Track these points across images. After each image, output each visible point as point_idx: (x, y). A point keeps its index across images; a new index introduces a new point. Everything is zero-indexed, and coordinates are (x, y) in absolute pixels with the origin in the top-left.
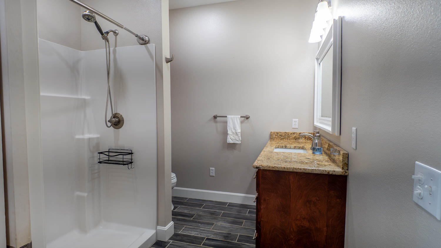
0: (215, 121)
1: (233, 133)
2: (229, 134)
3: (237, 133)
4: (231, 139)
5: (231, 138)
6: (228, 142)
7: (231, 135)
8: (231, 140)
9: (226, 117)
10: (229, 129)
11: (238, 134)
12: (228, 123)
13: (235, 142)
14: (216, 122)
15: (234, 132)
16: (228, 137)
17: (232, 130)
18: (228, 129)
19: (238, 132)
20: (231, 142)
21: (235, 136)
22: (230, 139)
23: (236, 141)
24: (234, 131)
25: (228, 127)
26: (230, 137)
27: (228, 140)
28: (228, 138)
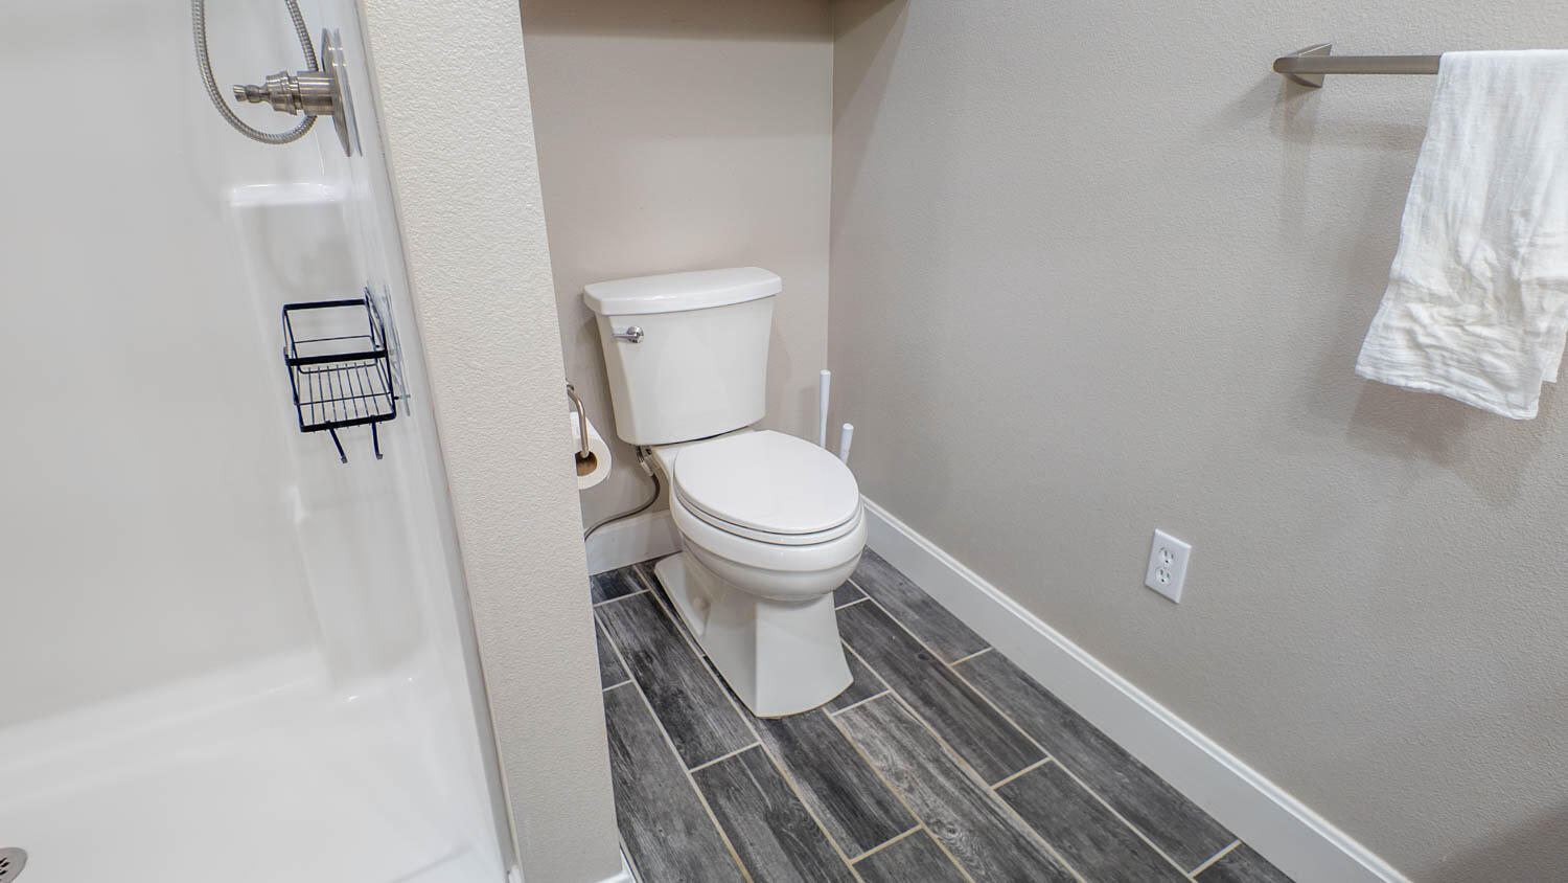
0: (1289, 116)
1: (1468, 275)
2: (1401, 281)
3: (1514, 286)
4: (1416, 346)
5: (1410, 334)
6: (1366, 370)
7: (1434, 299)
8: (1405, 355)
9: (1427, 65)
10: (1425, 219)
11: (1529, 298)
12: (1436, 141)
13: (1453, 391)
14: (1299, 131)
15: (1481, 269)
16: (1389, 313)
17: (1468, 240)
18: (1410, 225)
19: (1543, 284)
20: (1407, 372)
21: (1484, 320)
22: (1400, 340)
23: (1481, 382)
24: (1482, 257)
25: (1415, 196)
26: (1410, 316)
27: (1370, 347)
28: (1378, 320)
